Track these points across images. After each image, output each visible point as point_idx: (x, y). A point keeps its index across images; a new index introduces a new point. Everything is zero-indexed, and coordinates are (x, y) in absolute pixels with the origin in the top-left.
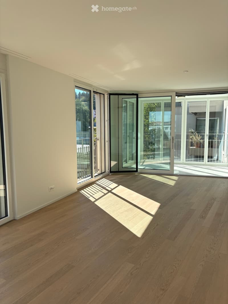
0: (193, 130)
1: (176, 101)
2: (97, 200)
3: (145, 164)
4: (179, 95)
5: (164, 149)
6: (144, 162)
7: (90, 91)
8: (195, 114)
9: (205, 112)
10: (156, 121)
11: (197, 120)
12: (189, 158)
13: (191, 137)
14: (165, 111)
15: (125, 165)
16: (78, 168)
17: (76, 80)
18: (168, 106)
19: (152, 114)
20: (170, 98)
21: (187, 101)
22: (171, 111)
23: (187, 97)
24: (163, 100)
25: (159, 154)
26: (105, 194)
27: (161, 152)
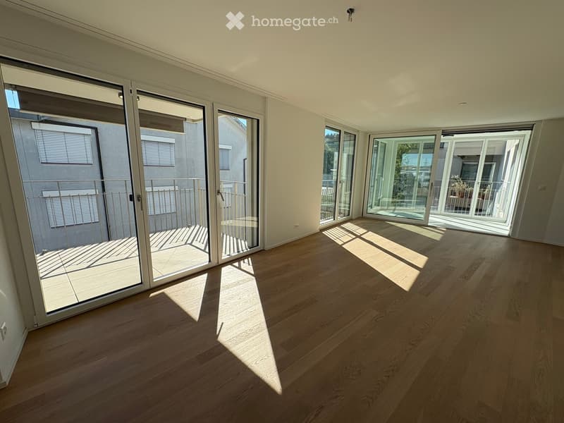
0: (457, 177)
1: (442, 141)
2: (345, 243)
3: (396, 211)
4: (445, 133)
5: (417, 197)
6: (394, 210)
7: (340, 131)
8: (463, 157)
10: (409, 165)
11: (463, 165)
12: (448, 209)
13: (453, 185)
14: (423, 153)
15: (370, 211)
16: (322, 210)
17: (327, 120)
18: (429, 148)
19: (404, 157)
20: (434, 137)
21: (455, 141)
22: (433, 153)
23: (456, 136)
24: (422, 140)
25: (411, 202)
26: (354, 239)
27: (414, 201)
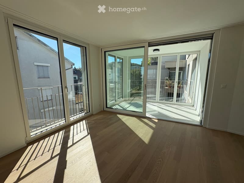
0: (167, 78)
4: (152, 45)
8: (169, 69)
9: (176, 68)
11: (170, 72)
